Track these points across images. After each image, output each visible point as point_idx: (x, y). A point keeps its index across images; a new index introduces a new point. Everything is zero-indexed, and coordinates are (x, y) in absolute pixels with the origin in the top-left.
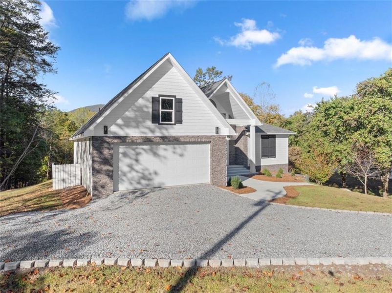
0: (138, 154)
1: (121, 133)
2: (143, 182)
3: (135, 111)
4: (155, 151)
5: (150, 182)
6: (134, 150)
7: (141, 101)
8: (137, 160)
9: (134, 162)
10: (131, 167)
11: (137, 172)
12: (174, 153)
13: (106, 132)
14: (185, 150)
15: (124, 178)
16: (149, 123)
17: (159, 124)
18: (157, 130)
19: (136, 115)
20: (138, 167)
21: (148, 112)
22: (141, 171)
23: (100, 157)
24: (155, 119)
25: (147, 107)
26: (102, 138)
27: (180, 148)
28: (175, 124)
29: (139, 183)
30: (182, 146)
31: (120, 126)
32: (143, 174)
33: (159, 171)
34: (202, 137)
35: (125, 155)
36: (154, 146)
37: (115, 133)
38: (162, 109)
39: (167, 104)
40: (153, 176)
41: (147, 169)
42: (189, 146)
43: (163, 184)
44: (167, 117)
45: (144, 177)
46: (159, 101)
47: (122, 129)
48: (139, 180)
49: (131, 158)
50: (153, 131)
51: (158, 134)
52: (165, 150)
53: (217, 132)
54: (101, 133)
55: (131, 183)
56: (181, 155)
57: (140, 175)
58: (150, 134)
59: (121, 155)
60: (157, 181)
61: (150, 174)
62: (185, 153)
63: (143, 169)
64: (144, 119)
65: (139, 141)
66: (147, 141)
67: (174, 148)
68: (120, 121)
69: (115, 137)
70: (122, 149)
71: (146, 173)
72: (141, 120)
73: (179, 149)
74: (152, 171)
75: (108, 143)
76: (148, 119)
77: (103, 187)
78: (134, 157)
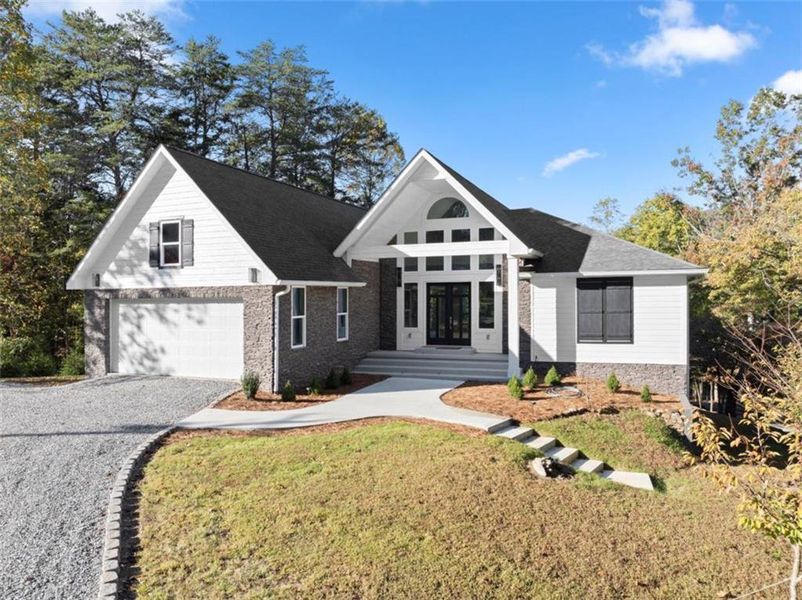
0: (140, 317)
1: (114, 285)
2: (147, 363)
3: (131, 248)
4: (161, 312)
5: (155, 365)
6: (135, 310)
7: (137, 233)
8: (139, 327)
9: (135, 329)
10: (131, 335)
11: (139, 345)
12: (189, 317)
13: (98, 284)
14: (205, 312)
15: (124, 353)
16: (146, 266)
17: (161, 268)
18: (158, 277)
19: (131, 256)
20: (140, 339)
21: (146, 248)
22: (144, 345)
23: (91, 320)
24: (154, 258)
25: (143, 240)
26: (92, 291)
27: (198, 308)
28: (182, 267)
29: (141, 364)
30: (201, 306)
31: (112, 273)
32: (146, 349)
33: (166, 349)
34: (225, 289)
35: (126, 317)
36: (161, 305)
37: (108, 284)
38: (164, 241)
39: (170, 231)
40: (159, 355)
41: (151, 342)
42: (213, 307)
43: (173, 371)
44: (172, 256)
45: (147, 356)
46: (159, 228)
47: (115, 278)
48: (142, 359)
49: (132, 323)
50: (151, 280)
51: (159, 285)
52: (176, 311)
53: (254, 279)
54: (91, 286)
55: (132, 363)
56: (200, 322)
57: (143, 351)
58: (147, 286)
59: (121, 318)
60: (165, 363)
61: (155, 351)
62: (207, 319)
63: (146, 343)
64: (140, 260)
65: (134, 296)
66: (144, 296)
67: (189, 309)
68: (113, 266)
69: (107, 291)
70: (122, 308)
71: (151, 349)
72: (136, 262)
73: (197, 310)
74: (157, 348)
75: (99, 299)
76: (145, 260)
77: (94, 363)
78: (135, 321)
